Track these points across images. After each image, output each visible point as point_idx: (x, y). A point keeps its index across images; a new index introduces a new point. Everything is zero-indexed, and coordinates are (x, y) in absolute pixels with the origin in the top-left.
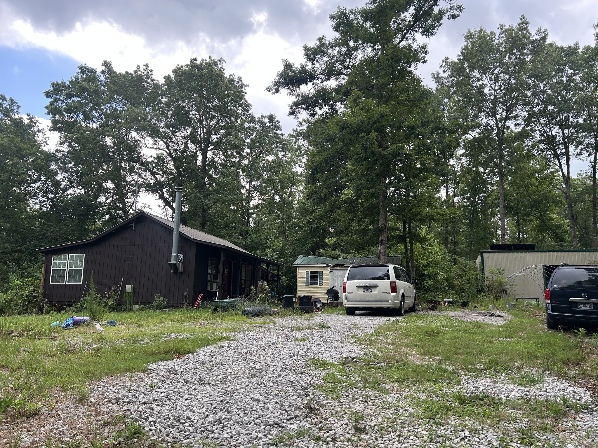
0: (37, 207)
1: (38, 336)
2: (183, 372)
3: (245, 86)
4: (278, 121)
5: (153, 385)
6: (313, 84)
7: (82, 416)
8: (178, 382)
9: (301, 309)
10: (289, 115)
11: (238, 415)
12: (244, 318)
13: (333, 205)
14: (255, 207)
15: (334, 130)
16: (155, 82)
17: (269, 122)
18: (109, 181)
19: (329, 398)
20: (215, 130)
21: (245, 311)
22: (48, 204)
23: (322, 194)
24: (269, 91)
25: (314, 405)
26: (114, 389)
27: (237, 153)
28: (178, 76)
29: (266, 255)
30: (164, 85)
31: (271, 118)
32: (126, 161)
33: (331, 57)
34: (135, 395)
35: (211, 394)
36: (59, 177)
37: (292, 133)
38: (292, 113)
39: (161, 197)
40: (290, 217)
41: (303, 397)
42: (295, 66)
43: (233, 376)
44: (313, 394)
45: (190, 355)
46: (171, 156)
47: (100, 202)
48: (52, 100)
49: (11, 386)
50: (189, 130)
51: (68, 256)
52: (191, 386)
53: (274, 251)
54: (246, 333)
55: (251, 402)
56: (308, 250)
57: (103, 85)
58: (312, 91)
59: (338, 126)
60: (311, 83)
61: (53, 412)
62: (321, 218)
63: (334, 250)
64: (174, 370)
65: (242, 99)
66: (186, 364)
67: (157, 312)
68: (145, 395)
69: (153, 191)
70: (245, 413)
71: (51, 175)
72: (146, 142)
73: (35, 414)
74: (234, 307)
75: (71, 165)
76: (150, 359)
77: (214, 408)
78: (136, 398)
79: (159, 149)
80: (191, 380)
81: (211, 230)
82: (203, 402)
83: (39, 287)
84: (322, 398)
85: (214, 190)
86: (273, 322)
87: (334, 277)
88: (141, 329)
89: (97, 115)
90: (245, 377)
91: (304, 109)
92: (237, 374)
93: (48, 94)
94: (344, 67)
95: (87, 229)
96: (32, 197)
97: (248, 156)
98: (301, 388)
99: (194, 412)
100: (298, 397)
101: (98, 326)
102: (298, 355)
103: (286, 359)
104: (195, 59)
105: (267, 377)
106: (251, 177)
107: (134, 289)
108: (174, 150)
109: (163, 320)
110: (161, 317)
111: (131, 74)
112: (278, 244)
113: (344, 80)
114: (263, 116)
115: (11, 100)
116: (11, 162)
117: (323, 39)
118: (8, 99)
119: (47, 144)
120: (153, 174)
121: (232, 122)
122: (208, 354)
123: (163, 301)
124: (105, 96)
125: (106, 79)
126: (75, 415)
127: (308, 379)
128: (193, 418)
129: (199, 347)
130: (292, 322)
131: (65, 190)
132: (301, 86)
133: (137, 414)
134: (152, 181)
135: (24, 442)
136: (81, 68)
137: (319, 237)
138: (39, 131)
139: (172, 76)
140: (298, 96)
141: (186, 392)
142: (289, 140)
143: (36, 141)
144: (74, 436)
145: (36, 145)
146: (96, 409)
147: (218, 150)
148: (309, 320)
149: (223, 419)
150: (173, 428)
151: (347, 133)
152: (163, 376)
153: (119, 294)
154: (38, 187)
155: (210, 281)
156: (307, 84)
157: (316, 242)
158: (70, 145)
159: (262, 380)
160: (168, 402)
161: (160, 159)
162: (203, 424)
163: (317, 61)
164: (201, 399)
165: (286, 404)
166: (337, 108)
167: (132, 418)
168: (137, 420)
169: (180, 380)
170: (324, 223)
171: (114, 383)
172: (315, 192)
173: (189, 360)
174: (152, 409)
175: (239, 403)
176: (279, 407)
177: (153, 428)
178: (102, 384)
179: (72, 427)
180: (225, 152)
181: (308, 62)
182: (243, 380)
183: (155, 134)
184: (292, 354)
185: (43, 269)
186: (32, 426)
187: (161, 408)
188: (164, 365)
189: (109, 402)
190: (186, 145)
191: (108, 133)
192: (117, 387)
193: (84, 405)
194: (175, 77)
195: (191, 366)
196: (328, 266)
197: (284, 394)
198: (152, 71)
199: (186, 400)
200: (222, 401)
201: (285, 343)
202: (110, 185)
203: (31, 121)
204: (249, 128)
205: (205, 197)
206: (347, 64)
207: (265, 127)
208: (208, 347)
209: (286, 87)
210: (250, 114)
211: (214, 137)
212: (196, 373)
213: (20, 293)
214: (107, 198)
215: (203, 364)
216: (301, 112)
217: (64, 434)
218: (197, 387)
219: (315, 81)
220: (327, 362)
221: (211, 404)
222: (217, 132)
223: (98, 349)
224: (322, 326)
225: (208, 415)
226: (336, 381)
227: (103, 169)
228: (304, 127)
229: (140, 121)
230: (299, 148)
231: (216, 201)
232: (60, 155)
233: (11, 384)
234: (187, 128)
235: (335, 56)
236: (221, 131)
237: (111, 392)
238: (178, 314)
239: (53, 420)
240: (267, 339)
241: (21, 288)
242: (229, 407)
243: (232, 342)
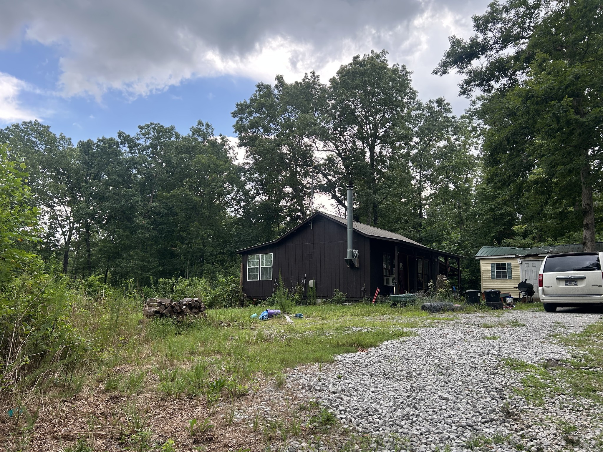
0: (233, 214)
1: (242, 326)
2: (367, 365)
3: (410, 73)
4: (448, 104)
5: (341, 375)
6: (486, 57)
7: (281, 399)
8: (364, 374)
9: (488, 305)
10: (460, 95)
11: (427, 412)
12: (424, 314)
13: (520, 187)
14: (427, 198)
15: (515, 102)
16: (321, 86)
17: (438, 106)
18: (288, 187)
19: (530, 404)
20: (381, 124)
21: (425, 306)
22: (241, 211)
23: (505, 176)
24: (436, 73)
25: (512, 409)
26: (306, 377)
27: (405, 144)
28: (343, 76)
29: (443, 247)
30: (330, 88)
31: (440, 102)
32: (301, 166)
33: (505, 22)
34: (324, 384)
35: (397, 389)
36: (248, 187)
37: (464, 113)
38: (464, 92)
39: (334, 196)
40: (468, 205)
41: (499, 400)
42: (464, 41)
43: (418, 372)
44: (510, 397)
45: (373, 348)
46: (341, 156)
47: (281, 206)
48: (238, 119)
49: (224, 369)
50: (356, 128)
51: (260, 256)
52: (376, 379)
53: (451, 243)
54: (428, 329)
55: (439, 400)
56: (492, 240)
57: (277, 98)
58: (486, 64)
59: (520, 97)
60: (484, 56)
61: (258, 394)
62: (505, 203)
63: (524, 239)
64: (359, 362)
65: (407, 87)
66: (370, 357)
68: (334, 384)
69: (326, 191)
70: (434, 411)
71: (241, 186)
72: (318, 145)
73: (243, 394)
74: (413, 302)
75: (256, 175)
76: (336, 350)
77: (401, 403)
78: (326, 386)
79: (329, 150)
80: (376, 374)
81: (383, 225)
82: (389, 396)
83: (239, 284)
84: (521, 402)
85: (384, 184)
86: (457, 319)
87: (526, 269)
88: (325, 322)
89: (274, 126)
90: (430, 374)
91: (478, 85)
92: (421, 370)
93: (234, 115)
94: (523, 29)
96: (229, 207)
97: (417, 146)
98: (495, 390)
99: (381, 405)
100: (493, 399)
101: (288, 318)
102: (488, 354)
103: (475, 358)
104: (358, 57)
105: (455, 376)
106: (421, 167)
107: (316, 284)
108: (343, 149)
109: (344, 314)
110: (342, 311)
111: (300, 83)
112: (456, 235)
113: (523, 45)
114: (430, 101)
115: (207, 124)
116: (211, 178)
117: (495, 4)
118: (205, 124)
119: (237, 159)
120: (325, 175)
121: (398, 113)
122: (390, 348)
123: (342, 295)
124: (279, 108)
125: (279, 92)
126: (276, 398)
127: (502, 381)
128: (381, 411)
129: (381, 341)
130: (478, 318)
131: (253, 197)
132: (472, 62)
133: (328, 402)
134: (325, 182)
135: (237, 418)
136: (258, 86)
137: (504, 225)
138: (230, 148)
139: (337, 78)
140: (469, 72)
141: (372, 384)
142: (462, 122)
143: (228, 158)
144: (276, 417)
145: (228, 161)
146: (292, 394)
147: (385, 144)
148: (498, 317)
149: (412, 415)
150: (362, 418)
151: (532, 103)
152: (348, 368)
153: (303, 289)
154: (232, 197)
155: (386, 276)
156: (479, 58)
157: (500, 231)
158: (254, 158)
159: (449, 379)
160: (355, 393)
161: (330, 159)
162: (391, 418)
163: (490, 30)
164: (387, 393)
165: (479, 406)
166: (518, 78)
167: (324, 405)
168: (328, 408)
169: (366, 373)
170: (509, 209)
171: (305, 372)
172: (497, 175)
173: (372, 354)
174: (342, 399)
175: (427, 400)
176: (472, 408)
177: (344, 416)
178: (295, 371)
179: (274, 409)
180: (392, 144)
181: (479, 33)
182: (429, 377)
183: (325, 137)
184: (481, 353)
185: (241, 268)
186: (242, 405)
187: (349, 398)
188: (349, 358)
189: (303, 388)
190: (354, 143)
191: (284, 142)
192: (309, 375)
193: (282, 389)
194: (340, 79)
195: (375, 359)
196: (517, 257)
197: (475, 395)
198: (318, 77)
199: (373, 392)
200: (408, 396)
201: (472, 340)
202: (288, 190)
203: (223, 141)
204: (416, 116)
205: (375, 192)
206: (526, 26)
207: (434, 112)
208: (390, 342)
209: (455, 66)
210: (417, 101)
211: (381, 131)
212: (380, 366)
213: (225, 290)
214: (287, 202)
215: (386, 358)
216: (474, 90)
217: (268, 414)
218: (382, 381)
219: (488, 53)
220: (525, 364)
221: (398, 399)
222: (383, 125)
223: (290, 339)
224: (515, 324)
225: (395, 409)
226: (538, 385)
227: (282, 176)
228: (479, 105)
229: (310, 127)
230: (474, 129)
231: (386, 195)
232: (247, 167)
233: (224, 367)
234: (354, 126)
235: (511, 19)
236: (388, 124)
237: (303, 379)
238: (358, 308)
239: (259, 401)
240: (451, 336)
241: (226, 285)
242: (416, 403)
243: (414, 338)
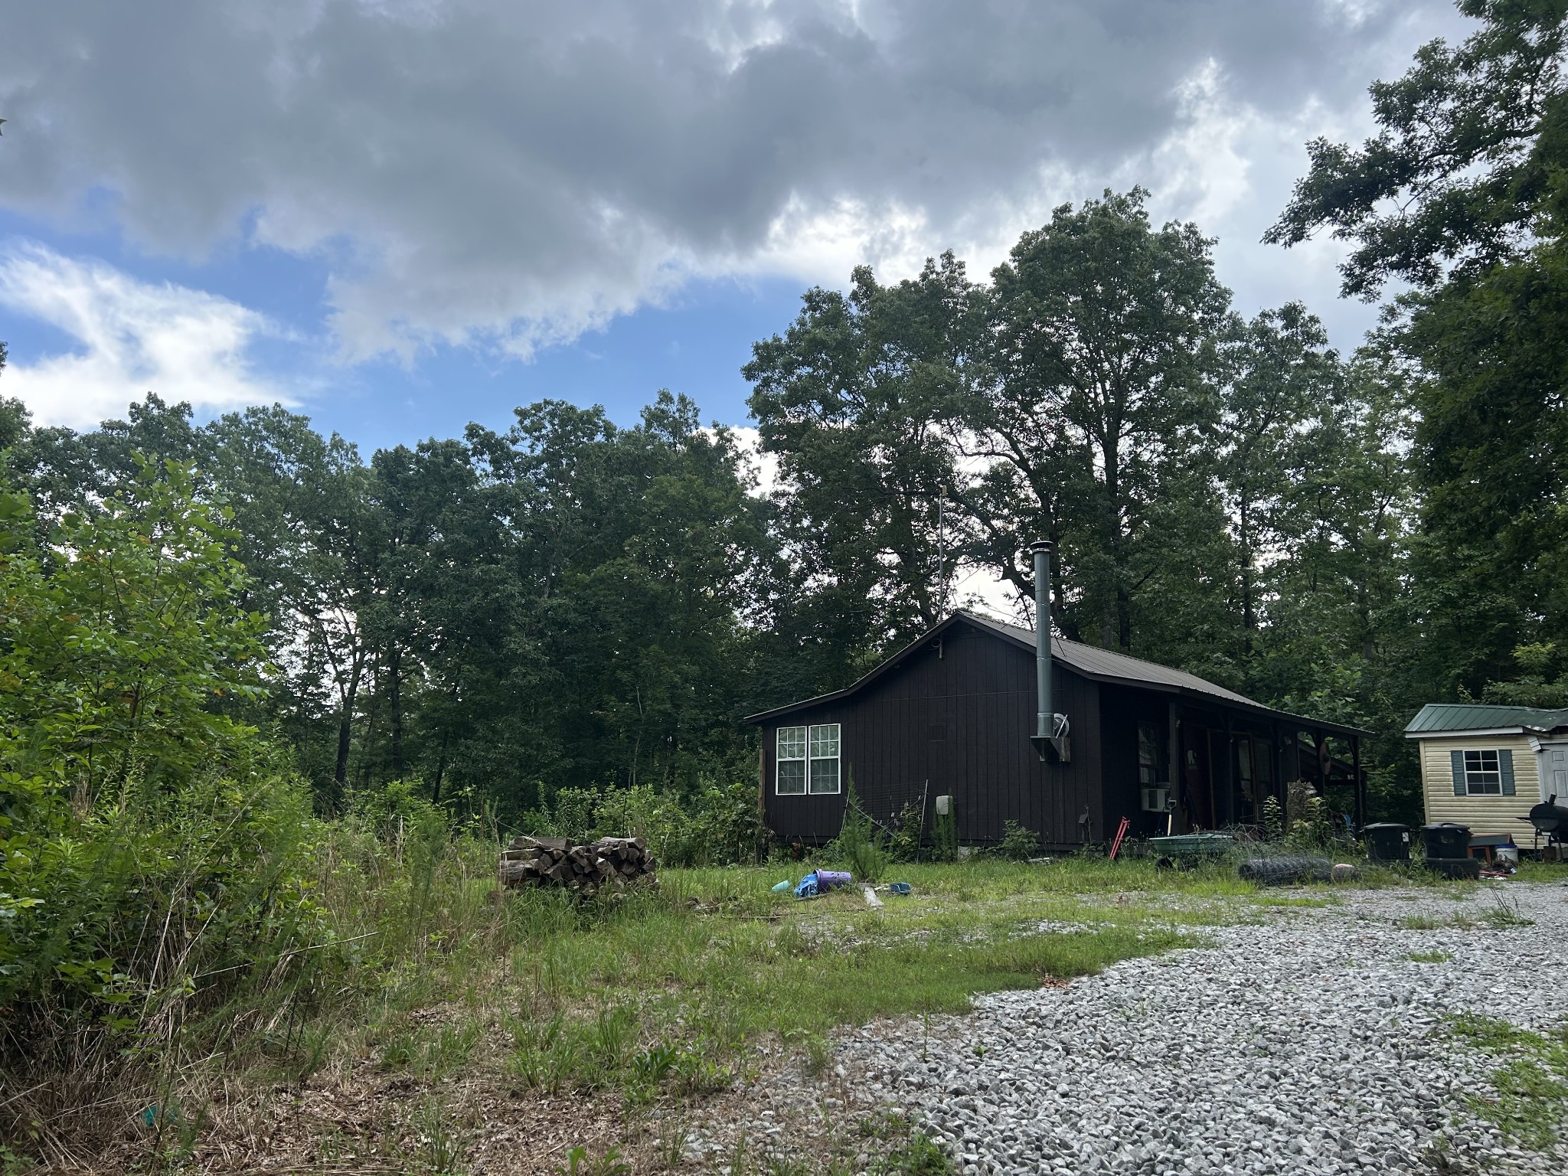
0: (750, 624)
1: (746, 912)
2: (1060, 1022)
3: (1208, 244)
4: (1314, 320)
5: (983, 1048)
6: (1414, 189)
8: (1047, 1047)
9: (1431, 866)
11: (1206, 1155)
12: (1245, 888)
14: (1268, 573)
15: (1497, 307)
16: (971, 290)
17: (1286, 327)
18: (888, 550)
20: (1135, 379)
21: (1248, 868)
22: (769, 616)
23: (1476, 509)
24: (1274, 241)
25: (1455, 1157)
26: (890, 1050)
27: (1203, 430)
28: (1027, 261)
29: (1314, 707)
30: (994, 292)
31: (1291, 315)
32: (921, 496)
33: (1462, 93)
34: (936, 1070)
35: (1132, 1088)
36: (785, 554)
37: (1363, 344)
38: (1355, 285)
39: (1010, 573)
40: (1386, 589)
41: (1421, 1129)
43: (1200, 1046)
44: (1455, 1122)
45: (1084, 978)
46: (1026, 468)
47: (871, 600)
48: (758, 382)
50: (1067, 392)
51: (808, 730)
52: (1079, 1060)
53: (1337, 694)
54: (1249, 928)
55: (1248, 1124)
56: (1454, 687)
57: (856, 326)
58: (1414, 209)
59: (1508, 292)
60: (1408, 187)
63: (1549, 682)
64: (1037, 1015)
65: (1202, 281)
66: (1071, 1003)
67: (1014, 866)
68: (960, 1071)
69: (987, 560)
71: (769, 550)
72: (962, 441)
74: (1217, 856)
75: (806, 523)
76: (982, 982)
77: (1138, 1128)
78: (938, 1076)
79: (993, 453)
80: (1080, 1046)
81: (1147, 649)
82: (1107, 1107)
83: (756, 803)
84: (1487, 1137)
85: (1145, 538)
86: (1335, 902)
87: (1554, 766)
88: (968, 906)
89: (849, 398)
90: (1234, 1053)
91: (1394, 266)
92: (1210, 1041)
93: (749, 373)
95: (850, 666)
97: (1235, 433)
98: (1413, 1102)
99: (1080, 1132)
100: (1405, 1126)
101: (870, 895)
102: (1408, 1002)
103: (1367, 1012)
104: (1066, 209)
105: (1303, 1058)
106: (1248, 490)
107: (955, 806)
108: (1031, 450)
109: (1024, 886)
110: (1021, 878)
111: (915, 284)
112: (1350, 673)
113: (1516, 152)
114: (1265, 315)
115: (682, 399)
116: (691, 533)
117: (1434, 50)
118: (676, 399)
119: (758, 484)
120: (986, 519)
121: (1179, 348)
122: (1131, 980)
123: (1027, 837)
124: (862, 353)
125: (862, 310)
126: (801, 1101)
127: (1438, 1077)
128: (1076, 1146)
129: (1109, 960)
130: (1398, 902)
131: (800, 579)
132: (1375, 204)
133: (935, 1117)
134: (985, 536)
136: (810, 298)
137: (1488, 644)
138: (739, 456)
139: (1012, 265)
141: (1063, 1074)
142: (1362, 367)
143: (735, 480)
145: (734, 489)
146: (845, 1093)
147: (1147, 431)
148: (1459, 899)
149: (1162, 1162)
150: (1023, 1165)
151: (1546, 308)
152: (1008, 1029)
153: (921, 819)
154: (746, 581)
155: (1148, 785)
156: (1393, 193)
157: (1478, 662)
158: (800, 479)
159: (1286, 1066)
160: (1015, 1096)
161: (998, 477)
162: (1103, 1166)
163: (1422, 119)
164: (1103, 1100)
165: (1361, 1145)
166: (1507, 241)
167: (923, 1126)
168: (933, 1132)
169: (1052, 1043)
171: (891, 1036)
172: (1453, 507)
173: (1080, 993)
174: (975, 1111)
175: (1211, 1124)
176: (1337, 1149)
177: (974, 1157)
178: (865, 1033)
180: (1167, 431)
183: (981, 418)
184: (1388, 999)
185: (761, 761)
187: (996, 1109)
188: (1013, 1001)
189: (875, 1078)
190: (1060, 431)
191: (875, 436)
192: (898, 1044)
193: (820, 1079)
194: (1020, 267)
195: (1085, 1007)
196: (1528, 733)
197: (1355, 1112)
198: (961, 265)
199: (1063, 1096)
200: (1161, 1111)
201: (1370, 963)
203: (722, 438)
204: (1227, 354)
205: (1122, 560)
207: (1275, 341)
208: (1134, 961)
210: (1230, 317)
211: (1135, 399)
212: (1095, 1027)
213: (721, 818)
214: (887, 591)
215: (1116, 1004)
216: (1384, 278)
218: (1096, 1065)
219: (1420, 178)
220: (1513, 1030)
221: (1130, 1115)
222: (1142, 382)
224: (1502, 920)
225: (1118, 1144)
226: (1540, 1088)
227: (872, 523)
228: (1405, 319)
229: (942, 395)
231: (1150, 567)
232: (783, 504)
234: (1061, 387)
235: (1480, 88)
236: (1153, 379)
237: (882, 1055)
238: (1065, 873)
240: (1310, 950)
241: (723, 806)
243: (1203, 952)
